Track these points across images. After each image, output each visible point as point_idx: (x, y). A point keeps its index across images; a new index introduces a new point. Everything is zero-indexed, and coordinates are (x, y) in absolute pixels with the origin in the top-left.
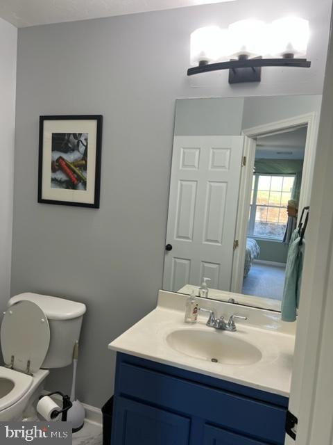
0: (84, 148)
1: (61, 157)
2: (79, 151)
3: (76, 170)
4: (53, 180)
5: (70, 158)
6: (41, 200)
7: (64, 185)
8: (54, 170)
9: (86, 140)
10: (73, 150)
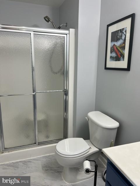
0: (124, 36)
1: (114, 45)
2: (122, 39)
3: (120, 50)
4: (111, 57)
5: (118, 44)
6: (106, 68)
7: (115, 59)
8: (111, 52)
9: (126, 31)
10: (119, 39)
